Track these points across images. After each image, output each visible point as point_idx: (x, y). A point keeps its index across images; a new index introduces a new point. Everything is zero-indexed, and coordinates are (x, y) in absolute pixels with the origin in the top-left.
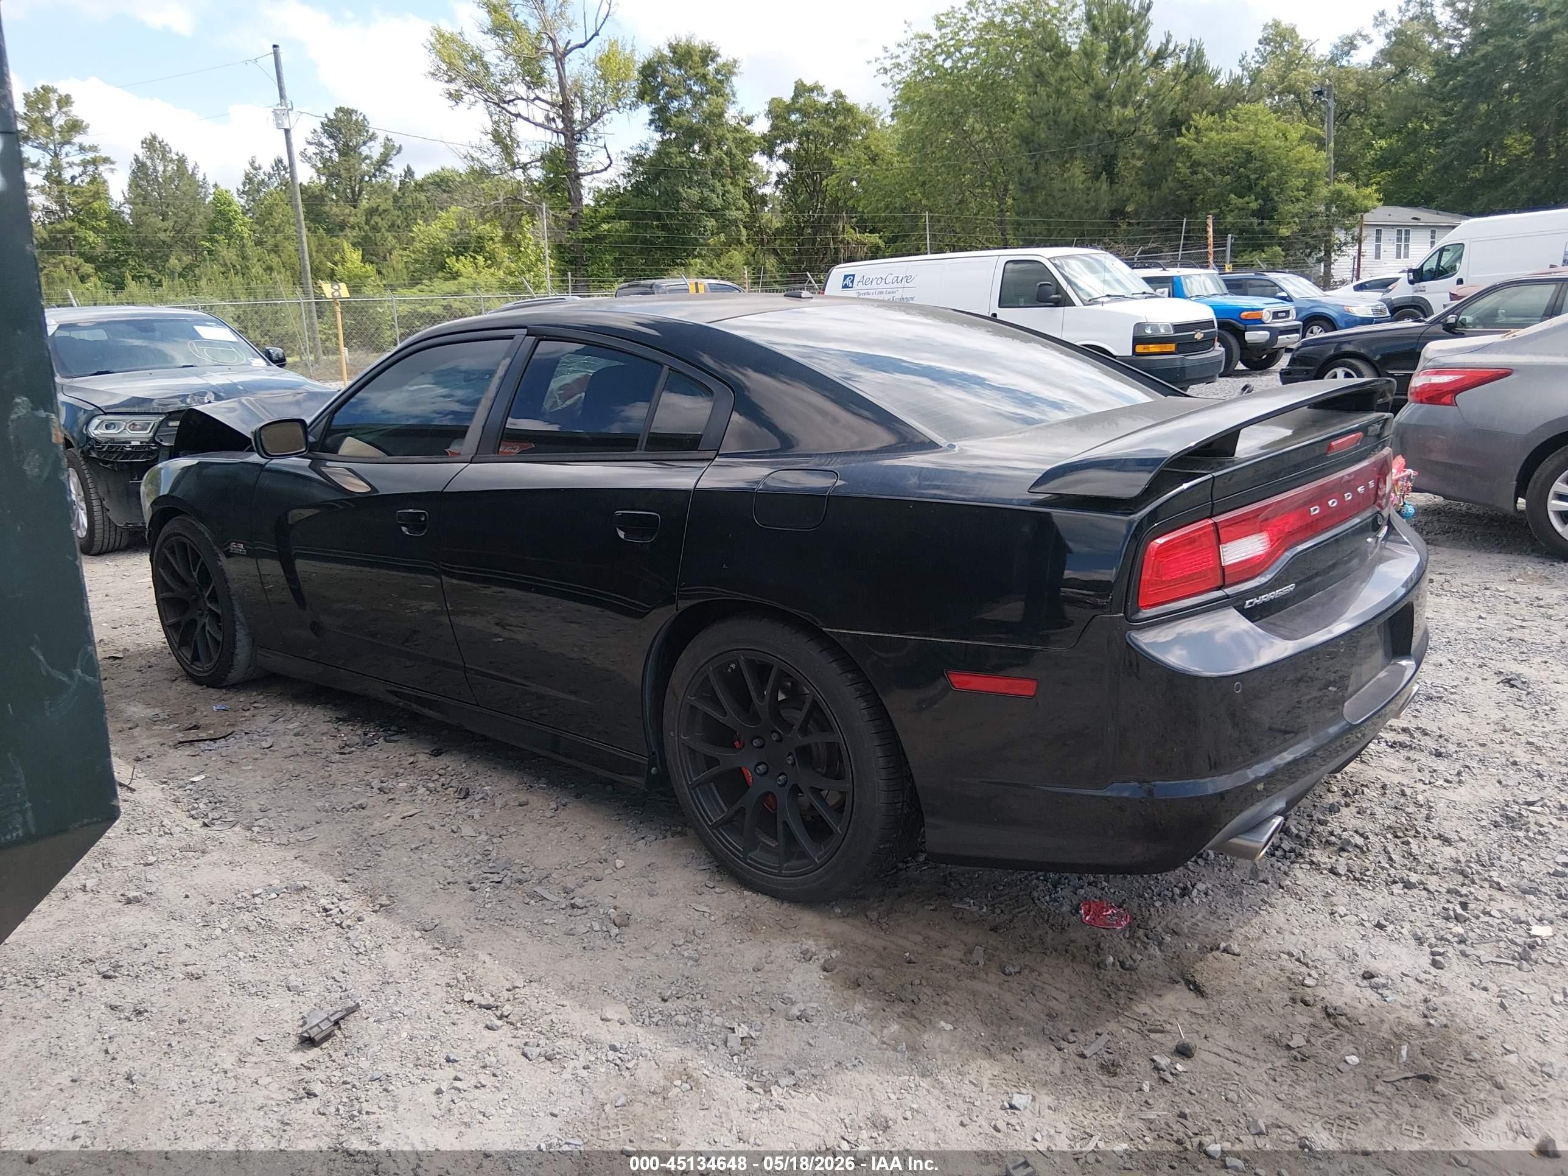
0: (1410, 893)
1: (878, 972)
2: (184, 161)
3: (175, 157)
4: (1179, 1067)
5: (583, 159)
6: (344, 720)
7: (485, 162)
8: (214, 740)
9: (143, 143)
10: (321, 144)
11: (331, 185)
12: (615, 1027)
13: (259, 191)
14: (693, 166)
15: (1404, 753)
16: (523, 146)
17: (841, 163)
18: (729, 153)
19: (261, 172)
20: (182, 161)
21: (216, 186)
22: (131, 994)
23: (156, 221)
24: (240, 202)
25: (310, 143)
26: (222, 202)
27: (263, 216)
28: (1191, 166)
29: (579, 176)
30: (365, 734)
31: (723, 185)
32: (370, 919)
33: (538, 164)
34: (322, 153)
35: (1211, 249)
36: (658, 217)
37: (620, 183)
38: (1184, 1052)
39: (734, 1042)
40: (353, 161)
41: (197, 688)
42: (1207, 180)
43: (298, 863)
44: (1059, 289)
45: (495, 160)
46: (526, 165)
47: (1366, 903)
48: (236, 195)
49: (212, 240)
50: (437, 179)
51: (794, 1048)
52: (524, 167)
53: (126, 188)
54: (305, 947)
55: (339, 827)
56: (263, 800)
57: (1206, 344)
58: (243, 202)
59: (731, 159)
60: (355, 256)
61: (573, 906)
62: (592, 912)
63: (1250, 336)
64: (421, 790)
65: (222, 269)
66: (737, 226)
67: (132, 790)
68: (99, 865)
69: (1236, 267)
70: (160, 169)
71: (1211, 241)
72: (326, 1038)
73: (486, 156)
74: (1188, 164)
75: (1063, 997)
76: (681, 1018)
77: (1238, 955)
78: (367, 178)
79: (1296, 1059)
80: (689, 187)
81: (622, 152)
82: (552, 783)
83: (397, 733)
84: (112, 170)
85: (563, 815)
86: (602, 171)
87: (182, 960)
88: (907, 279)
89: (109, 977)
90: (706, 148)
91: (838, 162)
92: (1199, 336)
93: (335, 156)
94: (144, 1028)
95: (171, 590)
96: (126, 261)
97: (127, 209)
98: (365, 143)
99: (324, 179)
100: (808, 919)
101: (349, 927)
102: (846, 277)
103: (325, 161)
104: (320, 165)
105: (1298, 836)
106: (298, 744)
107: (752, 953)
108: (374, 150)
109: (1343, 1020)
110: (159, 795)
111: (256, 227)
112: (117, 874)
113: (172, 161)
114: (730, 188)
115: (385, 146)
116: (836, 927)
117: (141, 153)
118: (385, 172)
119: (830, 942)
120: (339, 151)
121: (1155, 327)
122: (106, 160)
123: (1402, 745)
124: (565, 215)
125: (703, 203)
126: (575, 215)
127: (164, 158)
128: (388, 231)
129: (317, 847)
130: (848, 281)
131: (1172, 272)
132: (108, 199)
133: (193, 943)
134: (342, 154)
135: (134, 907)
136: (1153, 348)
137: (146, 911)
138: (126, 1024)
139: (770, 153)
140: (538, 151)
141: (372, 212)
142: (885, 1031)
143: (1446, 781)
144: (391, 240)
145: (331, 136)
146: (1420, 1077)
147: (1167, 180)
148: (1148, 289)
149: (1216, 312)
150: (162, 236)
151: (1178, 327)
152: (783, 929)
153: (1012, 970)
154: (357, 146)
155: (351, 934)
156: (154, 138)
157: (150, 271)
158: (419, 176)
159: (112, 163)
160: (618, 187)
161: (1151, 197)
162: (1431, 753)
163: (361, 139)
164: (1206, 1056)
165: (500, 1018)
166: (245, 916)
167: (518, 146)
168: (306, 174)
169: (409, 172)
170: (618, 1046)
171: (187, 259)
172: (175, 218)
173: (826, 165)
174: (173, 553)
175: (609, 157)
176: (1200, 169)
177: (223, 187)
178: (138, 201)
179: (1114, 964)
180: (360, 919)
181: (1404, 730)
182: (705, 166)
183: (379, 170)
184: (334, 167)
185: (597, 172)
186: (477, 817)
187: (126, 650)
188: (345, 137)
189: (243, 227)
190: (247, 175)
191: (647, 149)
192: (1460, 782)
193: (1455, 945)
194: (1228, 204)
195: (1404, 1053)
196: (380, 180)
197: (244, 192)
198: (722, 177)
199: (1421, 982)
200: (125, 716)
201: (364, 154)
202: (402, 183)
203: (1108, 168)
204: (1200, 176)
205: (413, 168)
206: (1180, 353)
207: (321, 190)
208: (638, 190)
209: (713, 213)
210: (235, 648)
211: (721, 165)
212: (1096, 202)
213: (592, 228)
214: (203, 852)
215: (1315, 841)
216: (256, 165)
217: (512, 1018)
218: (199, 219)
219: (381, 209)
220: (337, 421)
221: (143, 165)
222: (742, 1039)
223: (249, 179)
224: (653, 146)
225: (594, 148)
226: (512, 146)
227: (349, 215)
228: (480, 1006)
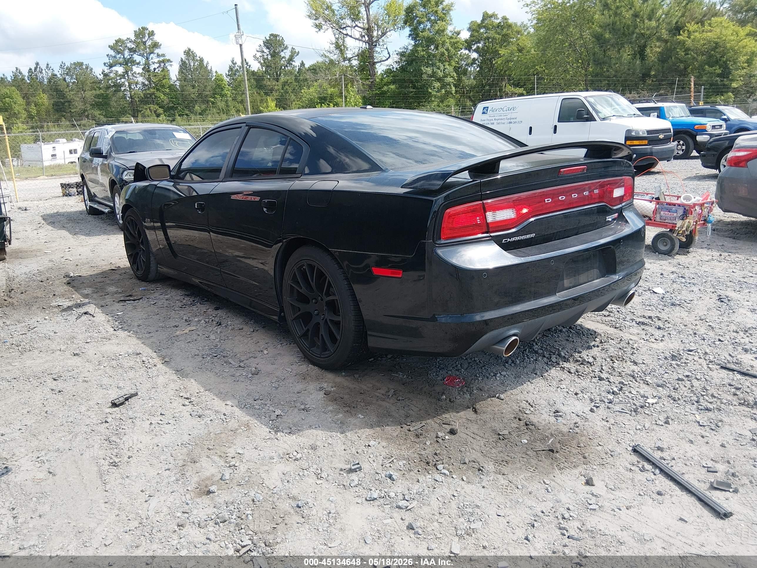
0: (600, 382)
1: (346, 397)
2: (203, 61)
3: (199, 59)
4: (447, 437)
5: (377, 55)
6: (188, 295)
7: (332, 58)
8: (134, 300)
9: (184, 52)
10: (263, 52)
11: (268, 71)
12: (229, 407)
13: (235, 74)
14: (429, 56)
15: (643, 327)
16: (349, 50)
17: (503, 53)
18: (447, 50)
19: (237, 65)
20: (202, 60)
21: (216, 72)
22: (60, 385)
23: (189, 88)
24: (227, 79)
25: (258, 51)
26: (219, 79)
27: (237, 86)
28: (685, 51)
29: (374, 63)
30: (194, 301)
31: (444, 66)
32: (160, 366)
33: (356, 58)
34: (263, 56)
35: (692, 94)
36: (412, 82)
37: (394, 66)
38: (452, 432)
39: (273, 417)
40: (277, 59)
41: (138, 281)
42: (694, 58)
43: (142, 345)
44: (588, 113)
45: (336, 56)
46: (350, 58)
47: (576, 385)
48: (225, 76)
49: (214, 98)
50: (315, 67)
51: (296, 420)
52: (350, 60)
53: (177, 73)
54: (131, 374)
55: (164, 333)
56: (140, 322)
57: (666, 140)
58: (228, 80)
59: (449, 53)
60: (273, 104)
61: (240, 366)
62: (246, 369)
63: (699, 138)
64: (203, 321)
65: (218, 111)
66: (450, 86)
67: (94, 317)
68: (69, 342)
69: (706, 103)
70: (192, 64)
71: (692, 89)
72: (122, 404)
73: (332, 55)
74: (683, 50)
75: (416, 409)
76: (257, 407)
77: (503, 400)
78: (283, 68)
79: (500, 439)
80: (427, 67)
81: (396, 51)
82: (256, 322)
83: (206, 301)
84: (171, 65)
85: (254, 334)
86: (385, 60)
87: (84, 376)
88: (513, 108)
89: (56, 380)
90: (437, 48)
91: (502, 52)
92: (661, 136)
93: (269, 57)
94: (60, 397)
95: (129, 240)
96: (177, 107)
97: (178, 83)
98: (282, 51)
99: (264, 68)
100: (330, 376)
101: (150, 368)
102: (484, 108)
103: (264, 60)
104: (262, 62)
105: (564, 357)
106: (166, 303)
107: (299, 387)
108: (286, 54)
109: (532, 427)
110: (103, 319)
111: (234, 92)
112: (74, 345)
113: (197, 60)
114: (447, 66)
115: (292, 52)
116: (340, 380)
117: (184, 57)
118: (291, 64)
119: (334, 385)
120: (271, 55)
121: (637, 132)
122: (169, 61)
123: (643, 324)
124: (368, 82)
125: (434, 74)
126: (372, 82)
127: (193, 60)
128: (292, 92)
129: (152, 340)
130: (485, 110)
131: (660, 105)
132: (170, 79)
133: (91, 370)
134: (272, 56)
135: (76, 357)
136: (636, 142)
137: (80, 359)
138: (54, 395)
139: (469, 48)
140: (356, 51)
141: (285, 84)
142: (336, 417)
143: (655, 339)
144: (293, 97)
145: (268, 48)
146: (550, 450)
147: (672, 58)
148: (638, 113)
149: (672, 125)
150: (193, 96)
151: (649, 132)
152: (317, 379)
153: (401, 398)
154: (279, 52)
155: (149, 370)
156: (189, 50)
157: (187, 112)
158: (307, 66)
159: (171, 62)
160: (393, 68)
161: (663, 67)
162: (656, 327)
163: (281, 49)
164: (462, 435)
165: (190, 402)
166: (114, 362)
167: (347, 50)
168: (255, 66)
169: (303, 64)
170: (226, 414)
171: (203, 107)
172: (198, 88)
173: (496, 54)
174: (129, 224)
175: (389, 53)
176: (689, 52)
177: (219, 73)
178: (182, 79)
179: (446, 399)
180: (155, 366)
181: (650, 317)
182: (436, 56)
183: (289, 63)
184: (269, 62)
185: (383, 61)
186: (218, 332)
187: (119, 267)
188: (274, 48)
189: (228, 92)
190: (230, 67)
191: (407, 49)
192: (662, 340)
193: (606, 403)
194: (704, 70)
195: (550, 441)
196: (289, 68)
197: (229, 75)
198: (444, 61)
199: (578, 416)
200: (107, 291)
201: (282, 56)
202: (299, 69)
203: (641, 53)
204: (690, 56)
205: (304, 62)
206: (650, 145)
207: (263, 74)
208: (403, 69)
209: (439, 80)
210: (150, 264)
211: (443, 56)
212: (634, 70)
213: (380, 88)
214: (110, 339)
215: (571, 360)
216: (234, 62)
217: (194, 403)
218: (209, 88)
219: (289, 82)
220: (184, 166)
221: (185, 62)
222: (277, 415)
223: (231, 69)
224: (410, 48)
225: (382, 49)
226: (344, 49)
227: (275, 85)
228: (185, 398)
